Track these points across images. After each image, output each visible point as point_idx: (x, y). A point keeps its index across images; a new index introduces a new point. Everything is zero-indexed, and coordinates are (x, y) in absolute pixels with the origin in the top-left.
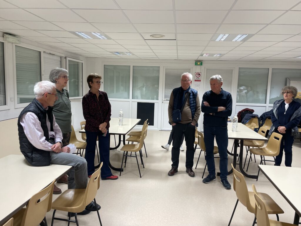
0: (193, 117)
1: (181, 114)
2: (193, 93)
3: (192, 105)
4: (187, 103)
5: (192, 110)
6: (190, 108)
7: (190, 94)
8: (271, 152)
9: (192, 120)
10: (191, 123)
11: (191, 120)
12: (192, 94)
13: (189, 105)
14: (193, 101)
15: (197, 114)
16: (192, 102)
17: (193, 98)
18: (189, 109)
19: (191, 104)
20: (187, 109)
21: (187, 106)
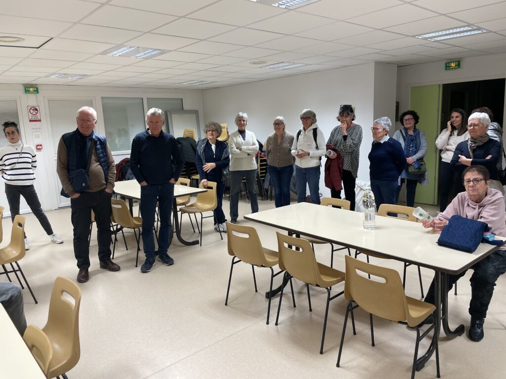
0: (107, 180)
1: (88, 176)
2: (99, 139)
3: (102, 160)
4: (93, 158)
5: (104, 168)
6: (100, 164)
7: (96, 142)
8: (208, 206)
9: (106, 184)
10: (105, 188)
11: (104, 184)
12: (98, 142)
13: (98, 160)
14: (103, 153)
15: (111, 173)
16: (101, 155)
17: (102, 148)
18: (100, 167)
19: (100, 158)
20: (96, 166)
21: (94, 162)
